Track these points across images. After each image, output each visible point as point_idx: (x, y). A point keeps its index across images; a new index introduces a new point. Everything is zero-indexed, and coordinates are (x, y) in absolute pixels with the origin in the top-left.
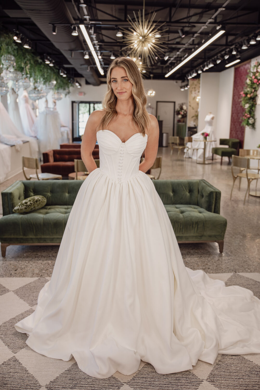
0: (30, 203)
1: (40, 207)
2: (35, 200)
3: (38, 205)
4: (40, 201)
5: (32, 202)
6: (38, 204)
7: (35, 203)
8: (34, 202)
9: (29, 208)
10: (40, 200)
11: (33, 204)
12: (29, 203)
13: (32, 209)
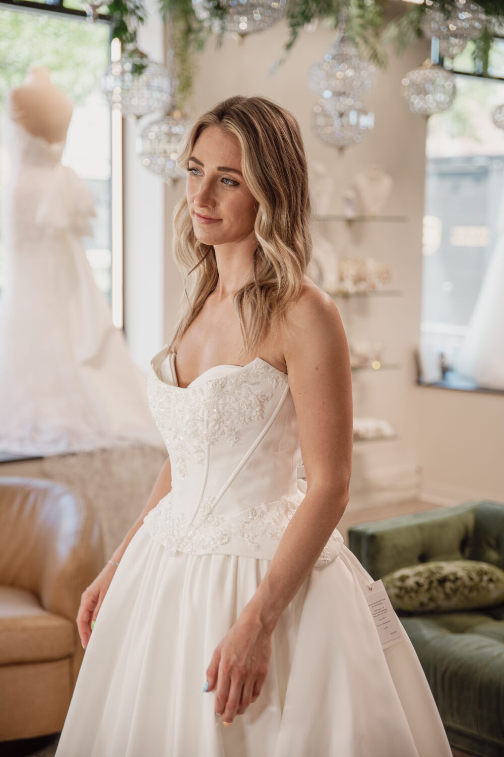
0: (418, 584)
1: (455, 602)
2: (438, 576)
3: (448, 597)
4: (459, 583)
5: (422, 580)
6: (448, 590)
7: (435, 584)
8: (431, 583)
9: (411, 598)
10: (457, 579)
11: (426, 587)
12: (410, 582)
13: (422, 604)
